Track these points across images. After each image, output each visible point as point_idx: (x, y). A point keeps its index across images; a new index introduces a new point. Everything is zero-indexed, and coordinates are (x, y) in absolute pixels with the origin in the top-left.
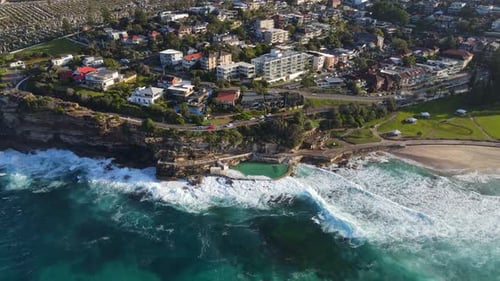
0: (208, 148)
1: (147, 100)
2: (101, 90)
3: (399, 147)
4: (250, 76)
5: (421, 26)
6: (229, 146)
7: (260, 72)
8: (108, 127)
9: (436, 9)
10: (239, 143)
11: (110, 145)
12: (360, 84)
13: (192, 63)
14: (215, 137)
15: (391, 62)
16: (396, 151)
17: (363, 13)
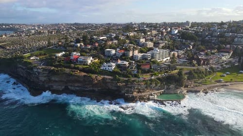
0: (146, 87)
1: (110, 68)
2: (87, 65)
3: (226, 85)
4: (149, 59)
5: (203, 42)
6: (155, 86)
7: (152, 57)
8: (97, 80)
9: (207, 36)
10: (159, 85)
11: (96, 89)
12: (195, 62)
13: (121, 54)
14: (149, 82)
15: (201, 54)
16: (225, 87)
17: (178, 37)
